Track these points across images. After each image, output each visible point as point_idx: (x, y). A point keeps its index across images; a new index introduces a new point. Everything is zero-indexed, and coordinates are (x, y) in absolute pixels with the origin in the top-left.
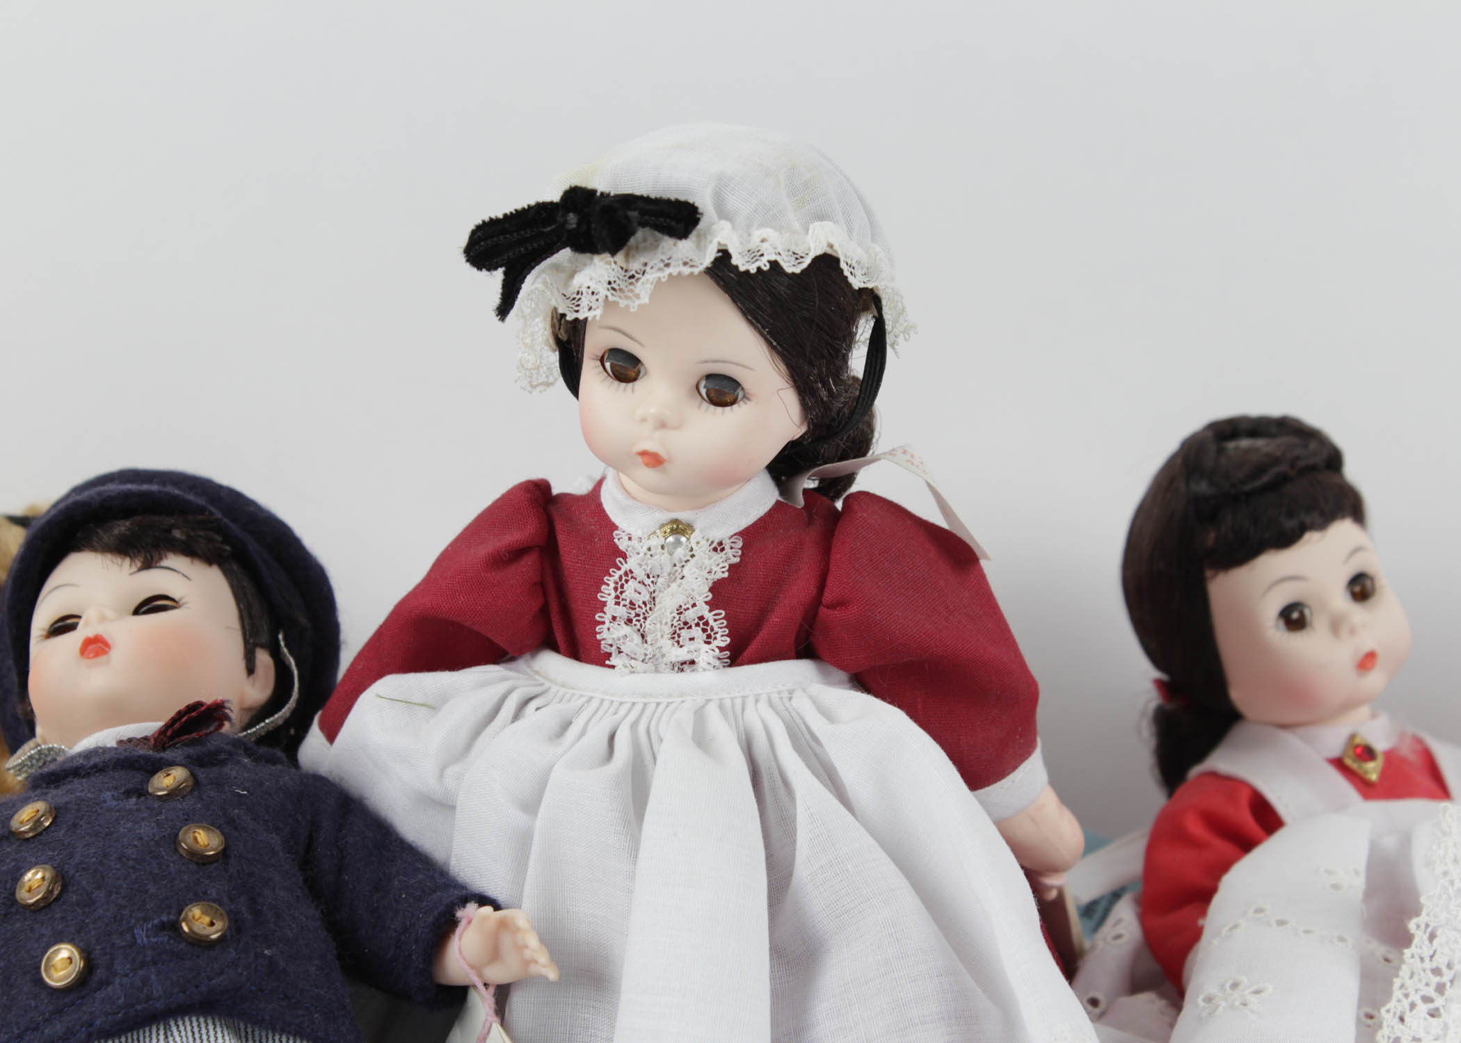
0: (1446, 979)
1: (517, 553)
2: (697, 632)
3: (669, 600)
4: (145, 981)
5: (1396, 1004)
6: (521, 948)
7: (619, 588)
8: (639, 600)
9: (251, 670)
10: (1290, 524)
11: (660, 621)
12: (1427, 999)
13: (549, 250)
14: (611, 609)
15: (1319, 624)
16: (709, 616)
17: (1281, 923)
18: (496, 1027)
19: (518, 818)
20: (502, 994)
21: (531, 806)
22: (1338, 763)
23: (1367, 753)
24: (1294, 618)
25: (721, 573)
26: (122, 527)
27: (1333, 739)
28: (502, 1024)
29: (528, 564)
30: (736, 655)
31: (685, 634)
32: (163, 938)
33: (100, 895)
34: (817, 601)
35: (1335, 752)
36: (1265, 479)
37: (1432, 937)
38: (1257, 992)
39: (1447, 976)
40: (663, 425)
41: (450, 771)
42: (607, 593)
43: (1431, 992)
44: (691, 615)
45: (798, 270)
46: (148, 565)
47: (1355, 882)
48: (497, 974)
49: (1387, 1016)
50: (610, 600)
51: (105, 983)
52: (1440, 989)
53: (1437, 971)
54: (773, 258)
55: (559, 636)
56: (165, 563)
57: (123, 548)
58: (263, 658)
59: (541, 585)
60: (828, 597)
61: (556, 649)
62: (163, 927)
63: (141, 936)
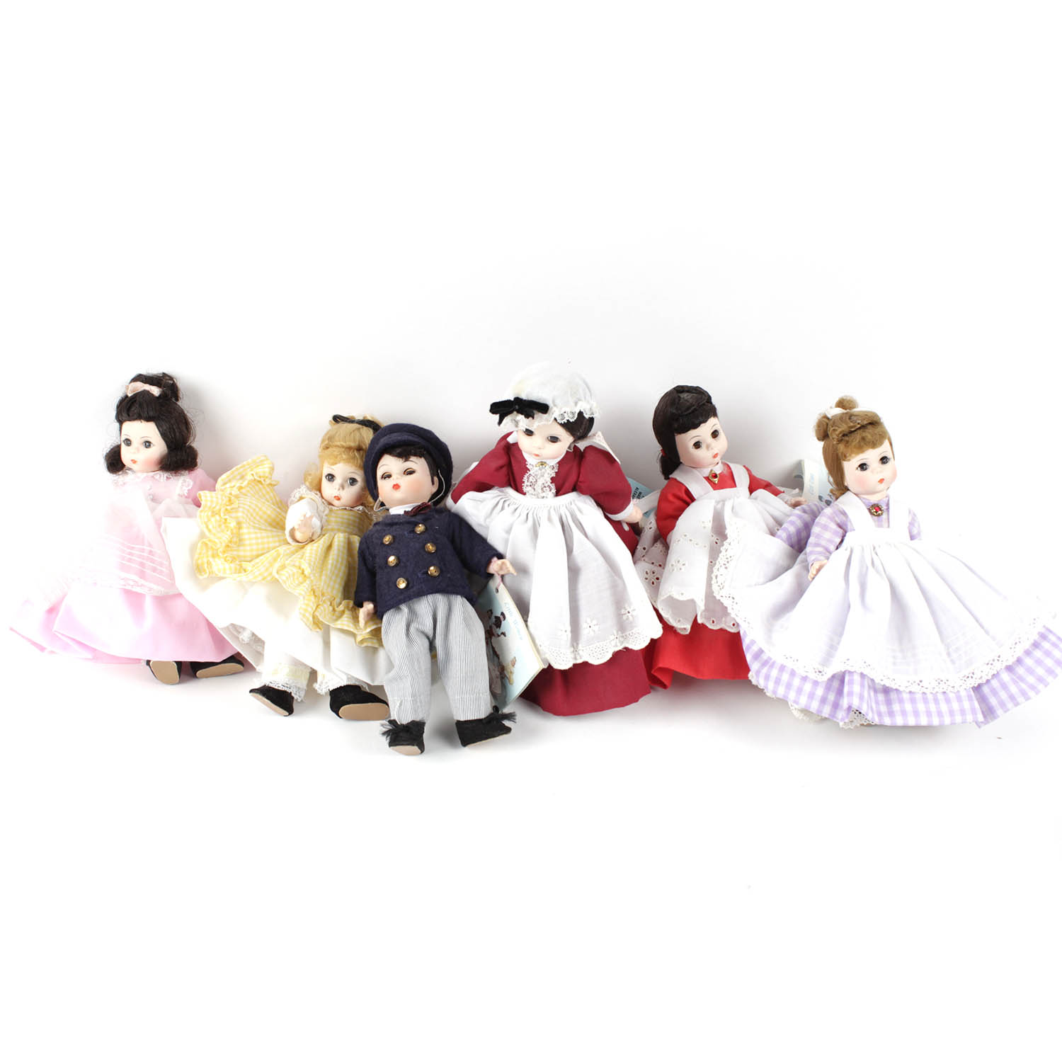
0: (729, 560)
1: (501, 467)
2: (548, 488)
3: (540, 482)
4: (422, 587)
5: (716, 567)
6: (507, 568)
7: (528, 478)
8: (533, 481)
9: (433, 484)
10: (697, 422)
11: (538, 487)
12: (724, 564)
13: (511, 412)
14: (526, 483)
15: (704, 446)
16: (550, 485)
17: (691, 540)
18: (502, 584)
19: (505, 535)
20: (502, 577)
21: (508, 531)
22: (707, 478)
23: (715, 476)
24: (697, 445)
25: (554, 475)
26: (398, 451)
27: (706, 472)
28: (504, 584)
29: (504, 469)
30: (558, 494)
31: (544, 489)
32: (425, 576)
33: (408, 564)
34: (577, 480)
35: (706, 475)
36: (690, 411)
37: (726, 550)
38: (684, 565)
39: (729, 559)
40: (540, 449)
41: (488, 520)
42: (525, 479)
43: (726, 563)
44: (546, 485)
45: (574, 420)
46: (406, 460)
47: (709, 525)
48: (502, 573)
49: (715, 570)
50: (526, 481)
51: (412, 587)
52: (728, 562)
53: (727, 558)
54: (568, 419)
55: (512, 484)
56: (411, 459)
57: (399, 456)
58: (436, 479)
59: (508, 474)
60: (580, 479)
61: (512, 487)
62: (424, 573)
63: (419, 575)
